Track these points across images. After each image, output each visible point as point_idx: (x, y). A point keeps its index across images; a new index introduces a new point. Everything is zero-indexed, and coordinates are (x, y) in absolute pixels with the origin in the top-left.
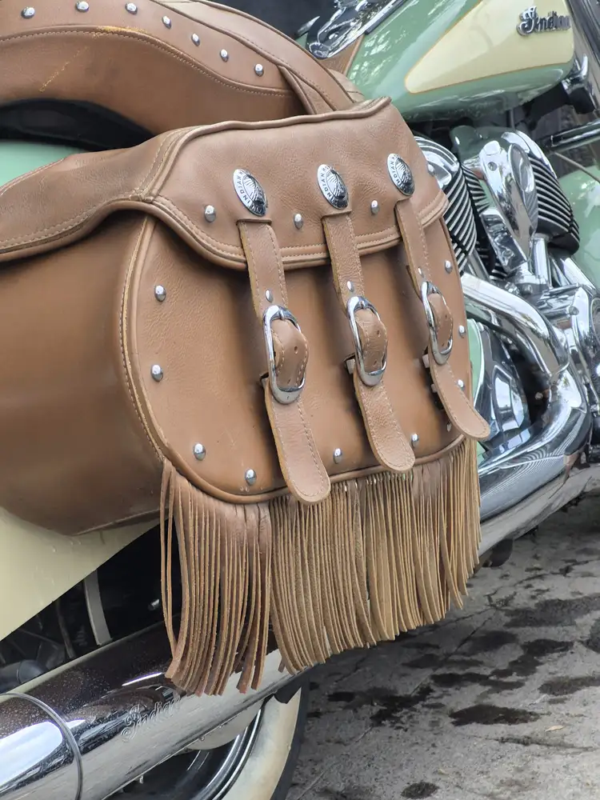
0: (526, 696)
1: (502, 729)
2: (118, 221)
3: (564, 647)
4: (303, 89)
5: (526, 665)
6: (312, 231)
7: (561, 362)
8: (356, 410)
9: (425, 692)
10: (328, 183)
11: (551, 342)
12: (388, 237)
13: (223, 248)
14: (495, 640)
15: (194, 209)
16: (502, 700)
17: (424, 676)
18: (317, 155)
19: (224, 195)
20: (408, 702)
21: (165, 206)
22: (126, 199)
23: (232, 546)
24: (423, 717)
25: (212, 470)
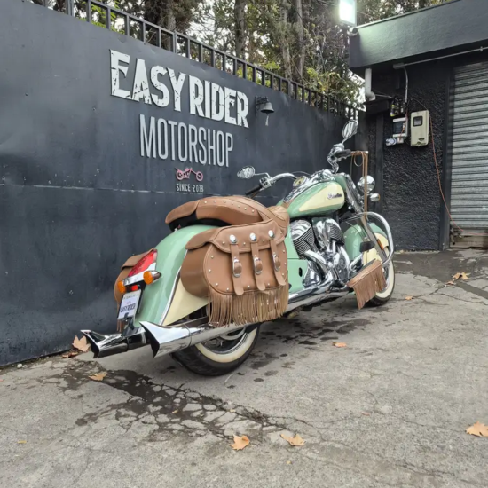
0: (317, 340)
1: (307, 346)
2: (207, 244)
3: (332, 331)
4: (262, 215)
5: (320, 334)
6: (248, 246)
7: (328, 270)
8: (255, 279)
9: (297, 337)
10: (253, 236)
11: (327, 266)
12: (268, 246)
13: (227, 250)
14: (318, 328)
15: (220, 242)
16: (311, 340)
17: (298, 334)
18: (251, 232)
19: (228, 240)
20: (291, 339)
21: (215, 242)
22: (208, 241)
23: (223, 302)
24: (293, 342)
25: (220, 288)
